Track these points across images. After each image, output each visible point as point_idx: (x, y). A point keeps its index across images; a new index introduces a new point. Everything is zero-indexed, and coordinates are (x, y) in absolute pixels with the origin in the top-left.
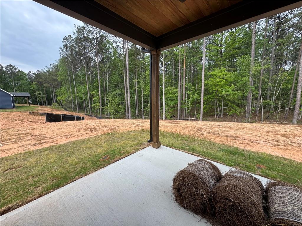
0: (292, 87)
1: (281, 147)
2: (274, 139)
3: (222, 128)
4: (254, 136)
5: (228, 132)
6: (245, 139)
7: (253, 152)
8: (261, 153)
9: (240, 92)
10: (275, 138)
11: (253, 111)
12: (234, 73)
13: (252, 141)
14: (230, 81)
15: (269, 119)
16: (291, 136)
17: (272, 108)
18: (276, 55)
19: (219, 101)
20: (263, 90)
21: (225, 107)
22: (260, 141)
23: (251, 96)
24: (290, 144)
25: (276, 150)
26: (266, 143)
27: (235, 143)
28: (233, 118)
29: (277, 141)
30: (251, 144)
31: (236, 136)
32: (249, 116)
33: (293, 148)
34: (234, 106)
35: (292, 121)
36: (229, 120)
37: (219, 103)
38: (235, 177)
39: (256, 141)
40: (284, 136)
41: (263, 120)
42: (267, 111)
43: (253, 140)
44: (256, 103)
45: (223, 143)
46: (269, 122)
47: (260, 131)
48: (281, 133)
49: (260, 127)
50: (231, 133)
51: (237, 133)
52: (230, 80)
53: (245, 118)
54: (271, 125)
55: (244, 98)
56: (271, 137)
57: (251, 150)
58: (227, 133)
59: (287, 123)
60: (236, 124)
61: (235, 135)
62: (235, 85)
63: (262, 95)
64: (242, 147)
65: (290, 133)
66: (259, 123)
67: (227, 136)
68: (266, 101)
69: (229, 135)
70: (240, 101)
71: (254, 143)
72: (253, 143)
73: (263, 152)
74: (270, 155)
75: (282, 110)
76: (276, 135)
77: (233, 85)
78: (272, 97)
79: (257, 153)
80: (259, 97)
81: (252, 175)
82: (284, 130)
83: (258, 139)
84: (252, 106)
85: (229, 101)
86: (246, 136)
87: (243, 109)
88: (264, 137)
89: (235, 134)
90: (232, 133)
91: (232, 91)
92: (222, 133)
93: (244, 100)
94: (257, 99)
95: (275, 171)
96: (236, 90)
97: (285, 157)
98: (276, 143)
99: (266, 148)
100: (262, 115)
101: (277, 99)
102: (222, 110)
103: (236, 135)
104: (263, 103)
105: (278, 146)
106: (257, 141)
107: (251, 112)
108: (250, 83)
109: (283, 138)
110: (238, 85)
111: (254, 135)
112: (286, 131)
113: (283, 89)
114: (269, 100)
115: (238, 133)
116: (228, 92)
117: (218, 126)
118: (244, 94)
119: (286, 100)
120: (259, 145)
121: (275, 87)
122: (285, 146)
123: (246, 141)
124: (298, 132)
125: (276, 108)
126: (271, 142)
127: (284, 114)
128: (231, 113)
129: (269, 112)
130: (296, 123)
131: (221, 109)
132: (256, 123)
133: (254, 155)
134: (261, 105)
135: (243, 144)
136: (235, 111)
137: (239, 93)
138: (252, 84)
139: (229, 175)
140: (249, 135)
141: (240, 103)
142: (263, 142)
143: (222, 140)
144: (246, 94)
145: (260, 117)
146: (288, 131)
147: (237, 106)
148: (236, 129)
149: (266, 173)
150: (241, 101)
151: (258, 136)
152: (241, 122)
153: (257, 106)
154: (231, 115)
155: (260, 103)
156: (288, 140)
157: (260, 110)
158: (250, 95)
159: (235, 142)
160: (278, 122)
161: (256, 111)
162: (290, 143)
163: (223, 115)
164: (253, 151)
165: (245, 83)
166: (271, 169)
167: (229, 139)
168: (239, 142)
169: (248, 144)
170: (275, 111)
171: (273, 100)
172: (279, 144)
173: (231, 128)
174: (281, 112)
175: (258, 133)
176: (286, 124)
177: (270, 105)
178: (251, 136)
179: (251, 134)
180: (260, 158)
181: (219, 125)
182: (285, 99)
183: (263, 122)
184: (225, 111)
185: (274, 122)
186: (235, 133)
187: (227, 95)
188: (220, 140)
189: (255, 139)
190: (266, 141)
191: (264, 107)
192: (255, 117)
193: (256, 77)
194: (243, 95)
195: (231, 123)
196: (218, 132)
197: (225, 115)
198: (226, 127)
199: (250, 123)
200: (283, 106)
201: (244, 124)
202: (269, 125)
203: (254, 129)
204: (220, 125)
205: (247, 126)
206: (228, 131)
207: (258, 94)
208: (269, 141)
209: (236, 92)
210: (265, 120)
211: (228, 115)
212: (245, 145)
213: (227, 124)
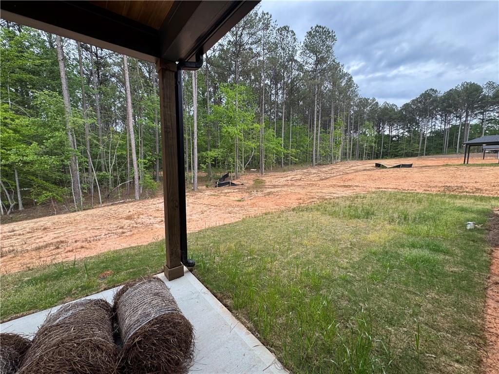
0: (127, 153)
1: (127, 235)
2: (118, 227)
3: (23, 234)
4: (91, 231)
5: (40, 240)
6: (76, 242)
7: (91, 258)
8: (104, 254)
9: (53, 157)
10: (119, 224)
11: (86, 190)
12: (32, 119)
13: (88, 239)
14: (27, 133)
15: (109, 198)
16: (135, 217)
17: (110, 183)
18: (103, 108)
19: (7, 176)
20: (94, 156)
21: (27, 189)
22: (101, 235)
23: (77, 165)
24: (136, 227)
25: (123, 240)
26: (109, 235)
27: (57, 256)
28: (48, 209)
29: (122, 228)
30: (88, 245)
31: (58, 242)
32: (80, 199)
33: (139, 231)
34: (47, 184)
35: (134, 197)
36: (42, 214)
37: (6, 181)
38: (58, 325)
39: (95, 238)
40: (129, 218)
41: (103, 202)
42: (105, 188)
43: (90, 237)
44: (87, 176)
45: (28, 265)
46: (111, 204)
47: (98, 221)
48: (124, 215)
49: (98, 214)
50: (45, 239)
51: (59, 235)
52: (25, 131)
53: (73, 202)
54: (113, 207)
55: (64, 169)
56: (114, 223)
57: (88, 256)
58: (38, 241)
59: (130, 200)
60: (55, 218)
61: (55, 240)
62: (41, 143)
63: (94, 163)
64: (72, 257)
65: (134, 212)
66: (98, 207)
67: (38, 249)
68: (101, 174)
69: (41, 244)
70: (57, 174)
71: (92, 242)
72: (90, 242)
73: (106, 250)
74: (116, 252)
75: (122, 185)
76: (120, 220)
77: (35, 144)
78: (108, 167)
79: (98, 256)
80: (89, 168)
81: (90, 300)
82: (128, 211)
83: (98, 232)
84: (81, 182)
85: (34, 174)
86: (77, 235)
87: (66, 188)
88: (105, 227)
89: (55, 238)
90: (49, 237)
91: (36, 154)
92: (25, 246)
93: (64, 172)
94: (87, 170)
95: (124, 270)
96: (46, 153)
97: (133, 245)
98: (121, 230)
99: (110, 243)
100: (100, 194)
101: (115, 170)
102: (19, 196)
103: (58, 240)
104: (98, 176)
105: (124, 235)
106: (96, 236)
107: (82, 192)
108: (71, 143)
109: (128, 221)
110: (48, 143)
111: (90, 228)
112: (130, 212)
113: (118, 157)
114: (104, 172)
115: (62, 234)
116: (27, 156)
117: (12, 233)
118: (62, 161)
119: (124, 172)
120: (100, 242)
121: (108, 153)
122: (131, 231)
123: (79, 244)
124: (141, 209)
125: (115, 182)
126: (114, 232)
127: (125, 190)
128: (42, 198)
129: (108, 188)
130: (138, 199)
131: (16, 193)
132: (93, 208)
133: (94, 262)
134: (95, 180)
135: (74, 251)
136: (51, 194)
137: (53, 160)
138: (74, 146)
139: (45, 331)
140: (83, 232)
141: (58, 178)
142: (105, 235)
143: (26, 261)
144: (67, 162)
145: (96, 197)
146: (132, 211)
147: (55, 183)
148: (56, 227)
149: (113, 280)
150: (60, 174)
151: (97, 228)
152: (65, 213)
153: (90, 182)
154: (43, 204)
155: (93, 176)
156: (133, 222)
157: (95, 187)
158: (75, 164)
159: (58, 254)
160: (121, 201)
161: (89, 189)
162: (135, 225)
163: (23, 205)
164: (92, 255)
165: (61, 142)
166: (118, 271)
167: (43, 253)
168: (66, 250)
169: (82, 247)
170: (115, 186)
171: (110, 171)
172: (124, 231)
173: (45, 229)
174: (122, 187)
175: (96, 224)
176: (130, 202)
177: (108, 179)
178: (86, 231)
179: (86, 228)
180: (103, 262)
181: (13, 231)
182: (123, 170)
183: (103, 205)
184: (27, 197)
185: (117, 202)
186: (55, 236)
187: (25, 163)
188: (18, 262)
189: (94, 235)
190: (110, 233)
191: (101, 181)
192: (90, 199)
193: (79, 133)
194: (61, 163)
195: (46, 218)
196: (12, 246)
197: (28, 204)
198: (33, 231)
199: (84, 210)
200: (123, 180)
201: (73, 214)
202: (110, 207)
203: (90, 219)
204: (16, 229)
205: (78, 218)
206: (40, 237)
207: (87, 163)
208: (113, 231)
209: (46, 157)
210: (105, 201)
211: (36, 203)
212: (78, 251)
213: (36, 223)
